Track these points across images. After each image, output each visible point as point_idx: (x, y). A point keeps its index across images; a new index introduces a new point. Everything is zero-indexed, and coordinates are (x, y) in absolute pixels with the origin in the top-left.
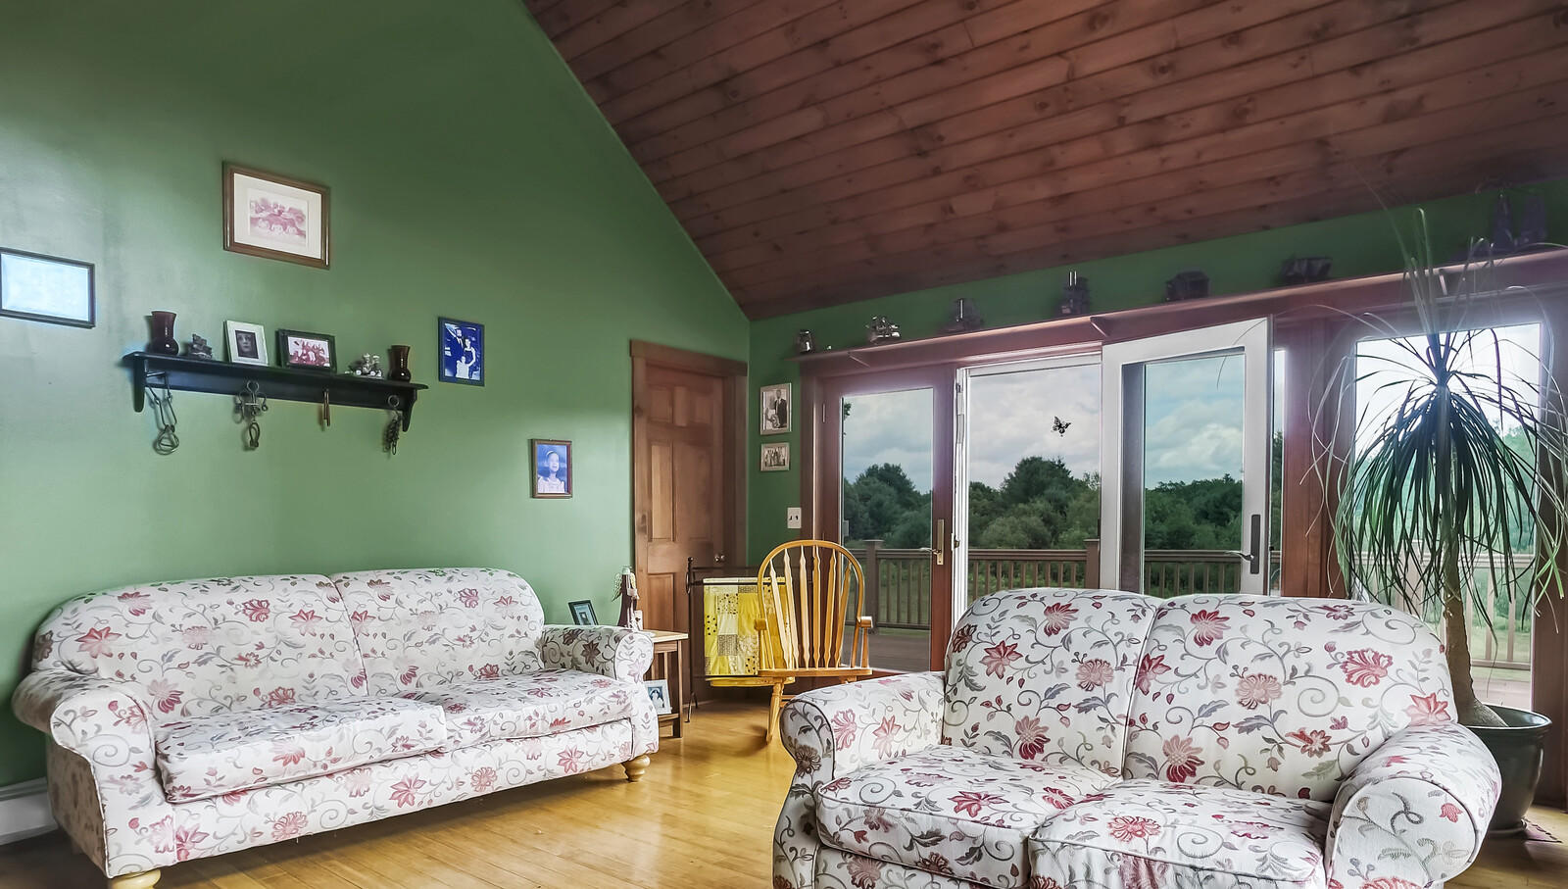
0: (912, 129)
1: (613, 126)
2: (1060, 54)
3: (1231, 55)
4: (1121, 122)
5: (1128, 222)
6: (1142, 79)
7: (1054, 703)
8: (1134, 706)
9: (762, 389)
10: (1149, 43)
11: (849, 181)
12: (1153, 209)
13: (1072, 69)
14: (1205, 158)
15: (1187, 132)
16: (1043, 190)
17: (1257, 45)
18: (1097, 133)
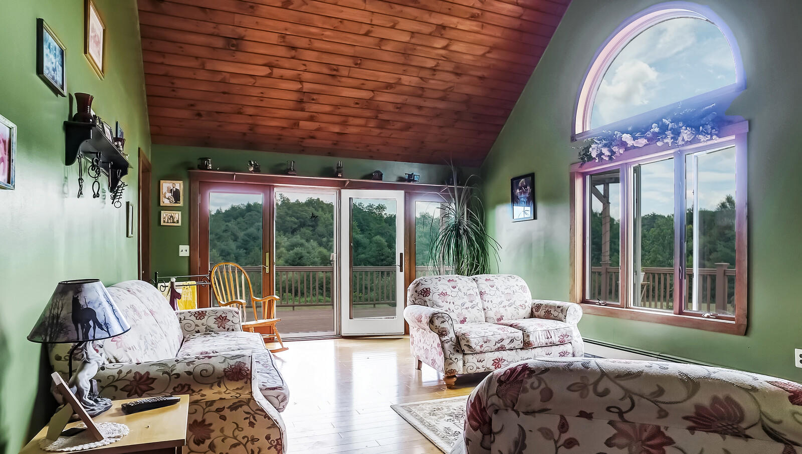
0: (304, 92)
1: (140, 24)
2: (373, 91)
3: (416, 112)
4: (376, 117)
5: (358, 148)
6: (391, 108)
7: (464, 307)
8: (483, 305)
9: (162, 182)
10: (400, 99)
11: (262, 100)
12: (368, 146)
13: (373, 97)
14: (392, 136)
15: (393, 127)
16: (337, 129)
17: (423, 112)
18: (367, 118)
